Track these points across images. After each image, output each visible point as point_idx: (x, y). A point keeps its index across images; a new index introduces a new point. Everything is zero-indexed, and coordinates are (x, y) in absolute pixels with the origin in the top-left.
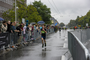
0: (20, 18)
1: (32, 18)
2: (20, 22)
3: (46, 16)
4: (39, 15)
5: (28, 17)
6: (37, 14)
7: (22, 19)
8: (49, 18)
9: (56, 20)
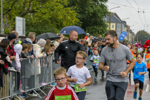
0: (10, 16)
1: (46, 17)
2: (10, 29)
3: (91, 10)
4: (69, 6)
5: (33, 12)
6: (63, 4)
7: (14, 20)
8: (99, 15)
9: (125, 22)
